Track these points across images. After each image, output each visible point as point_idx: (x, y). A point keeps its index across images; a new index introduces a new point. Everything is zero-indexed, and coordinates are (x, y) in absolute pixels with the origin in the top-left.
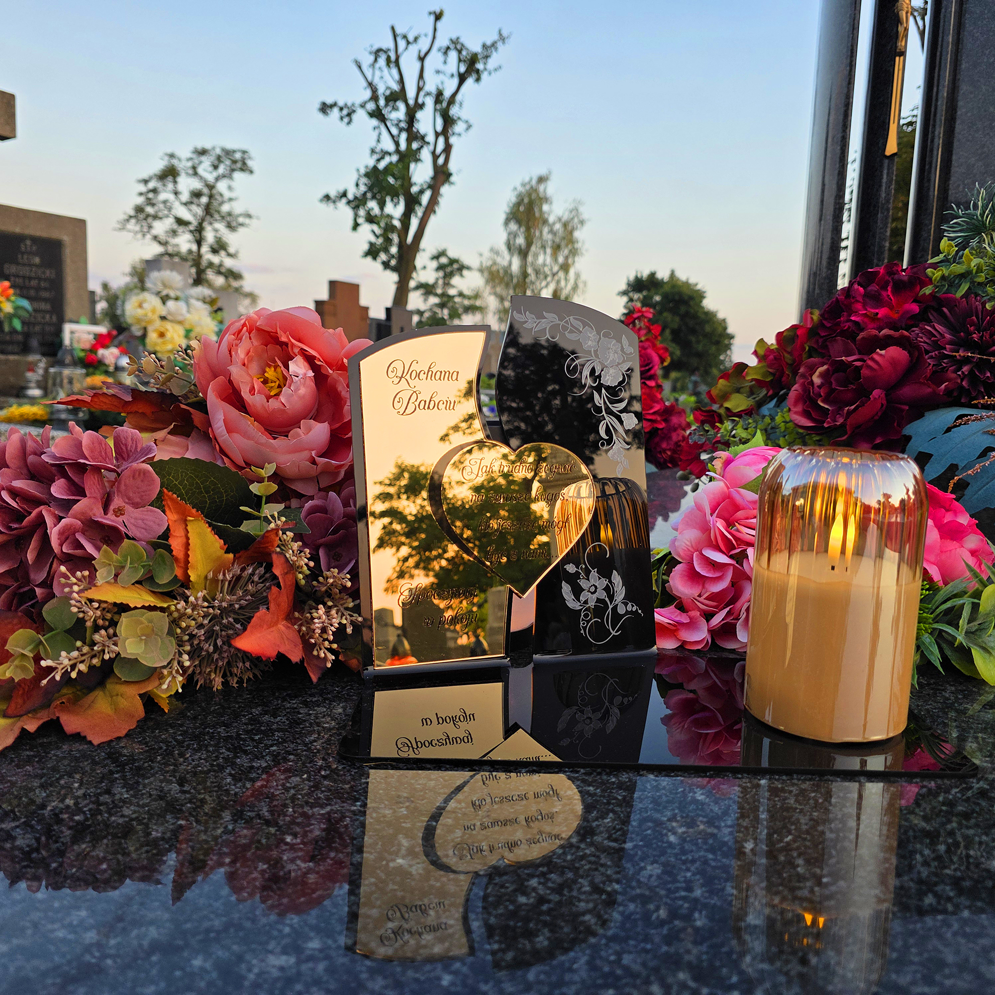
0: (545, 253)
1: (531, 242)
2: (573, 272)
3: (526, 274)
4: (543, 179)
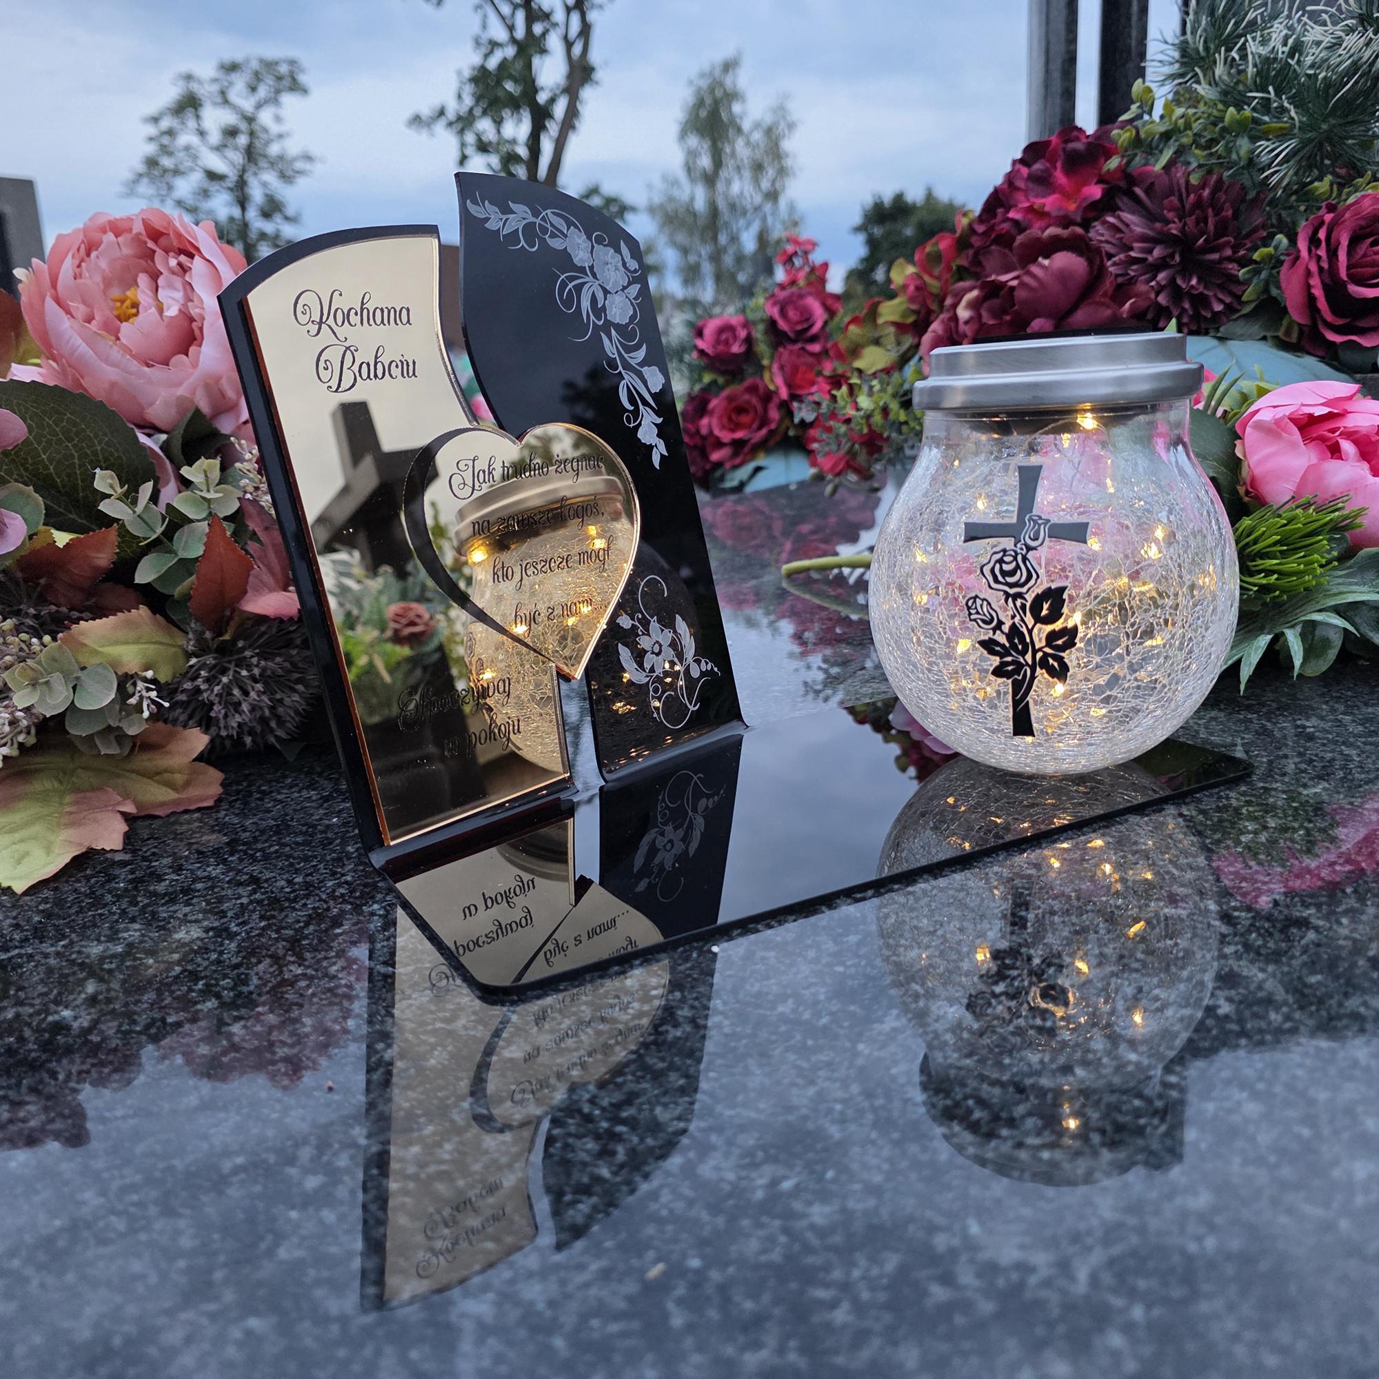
0: (741, 178)
1: (718, 163)
2: (783, 202)
3: (714, 211)
4: (729, 66)
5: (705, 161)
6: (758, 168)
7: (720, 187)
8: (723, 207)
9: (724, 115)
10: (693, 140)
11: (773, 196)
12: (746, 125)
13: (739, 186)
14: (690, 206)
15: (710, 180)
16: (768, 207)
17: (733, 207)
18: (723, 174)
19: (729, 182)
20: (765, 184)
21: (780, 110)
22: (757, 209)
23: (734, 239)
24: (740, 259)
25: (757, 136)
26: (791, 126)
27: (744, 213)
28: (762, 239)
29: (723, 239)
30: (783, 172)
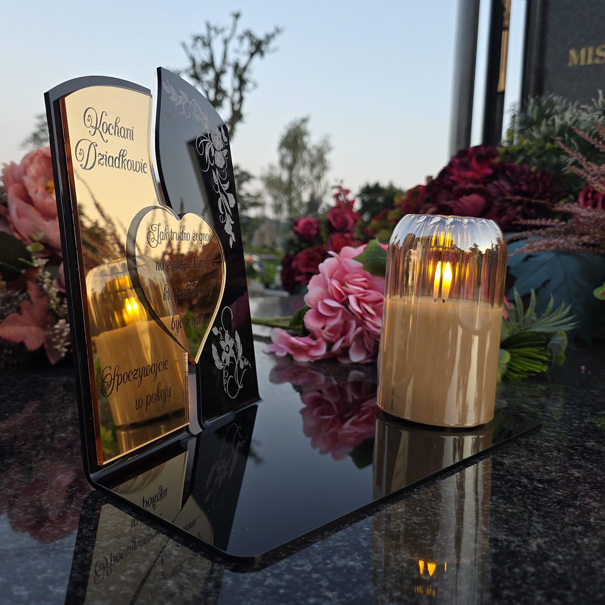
0: (305, 168)
1: (295, 161)
2: (323, 182)
3: (291, 182)
4: (304, 121)
5: (289, 160)
6: (313, 166)
7: (295, 172)
8: (295, 181)
9: (299, 142)
10: (284, 151)
11: (319, 178)
12: (309, 146)
13: (304, 172)
14: (279, 180)
15: (291, 168)
16: (315, 184)
17: (300, 180)
18: (297, 166)
19: (299, 170)
20: (316, 172)
21: (326, 142)
22: (311, 183)
23: (299, 195)
24: (301, 204)
25: (314, 152)
26: (330, 149)
27: (304, 183)
28: (312, 196)
29: (293, 195)
30: (324, 168)
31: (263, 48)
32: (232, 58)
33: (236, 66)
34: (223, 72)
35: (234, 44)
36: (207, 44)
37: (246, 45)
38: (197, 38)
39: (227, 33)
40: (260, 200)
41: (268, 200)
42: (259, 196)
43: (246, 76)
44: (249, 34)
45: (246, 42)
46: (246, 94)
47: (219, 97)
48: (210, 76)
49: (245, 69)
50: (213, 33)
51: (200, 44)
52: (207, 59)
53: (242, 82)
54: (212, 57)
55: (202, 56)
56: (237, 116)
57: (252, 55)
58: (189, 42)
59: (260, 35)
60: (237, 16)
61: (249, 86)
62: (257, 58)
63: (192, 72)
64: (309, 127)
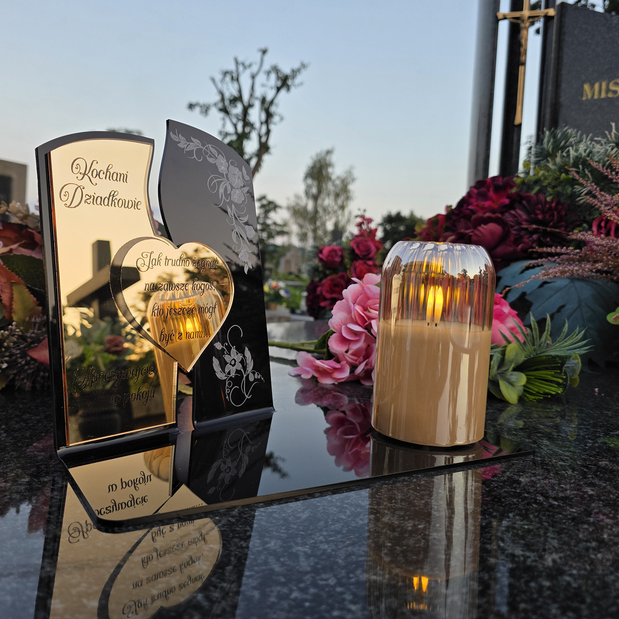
0: (329, 198)
1: (320, 191)
2: (347, 211)
3: (316, 211)
4: (329, 152)
5: (314, 190)
6: (337, 195)
7: (320, 202)
8: (320, 210)
9: (324, 173)
10: (310, 181)
11: (342, 207)
12: (334, 177)
13: (328, 201)
14: (305, 208)
15: (316, 198)
16: (340, 212)
17: (325, 210)
18: (322, 196)
19: (324, 200)
20: (340, 202)
21: (349, 173)
22: (335, 212)
23: (323, 224)
24: (325, 232)
25: (338, 182)
26: (353, 180)
27: (329, 213)
28: (336, 225)
29: (318, 223)
30: (348, 198)
31: (289, 82)
32: (259, 92)
33: (263, 100)
34: (250, 106)
35: (261, 78)
36: (236, 79)
37: (273, 80)
38: (225, 73)
39: (255, 69)
40: (286, 229)
41: (294, 228)
42: (285, 225)
43: (273, 109)
44: (276, 69)
45: (273, 76)
46: (272, 127)
47: (247, 130)
48: (238, 110)
49: (272, 102)
50: (241, 68)
51: (228, 78)
52: (236, 93)
53: (269, 115)
54: (240, 91)
55: (231, 90)
56: (264, 148)
57: (279, 89)
58: (218, 77)
59: (286, 70)
60: (264, 52)
61: (276, 119)
62: (283, 92)
63: (220, 105)
64: (334, 158)
